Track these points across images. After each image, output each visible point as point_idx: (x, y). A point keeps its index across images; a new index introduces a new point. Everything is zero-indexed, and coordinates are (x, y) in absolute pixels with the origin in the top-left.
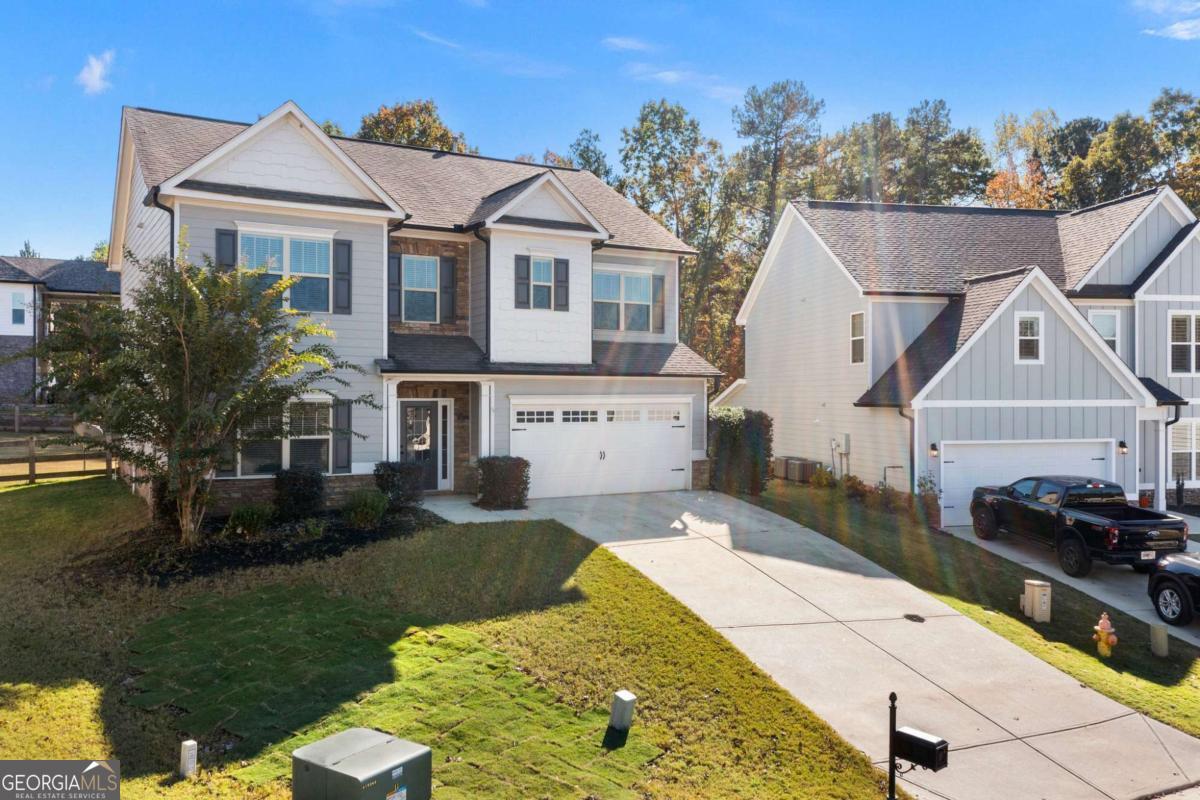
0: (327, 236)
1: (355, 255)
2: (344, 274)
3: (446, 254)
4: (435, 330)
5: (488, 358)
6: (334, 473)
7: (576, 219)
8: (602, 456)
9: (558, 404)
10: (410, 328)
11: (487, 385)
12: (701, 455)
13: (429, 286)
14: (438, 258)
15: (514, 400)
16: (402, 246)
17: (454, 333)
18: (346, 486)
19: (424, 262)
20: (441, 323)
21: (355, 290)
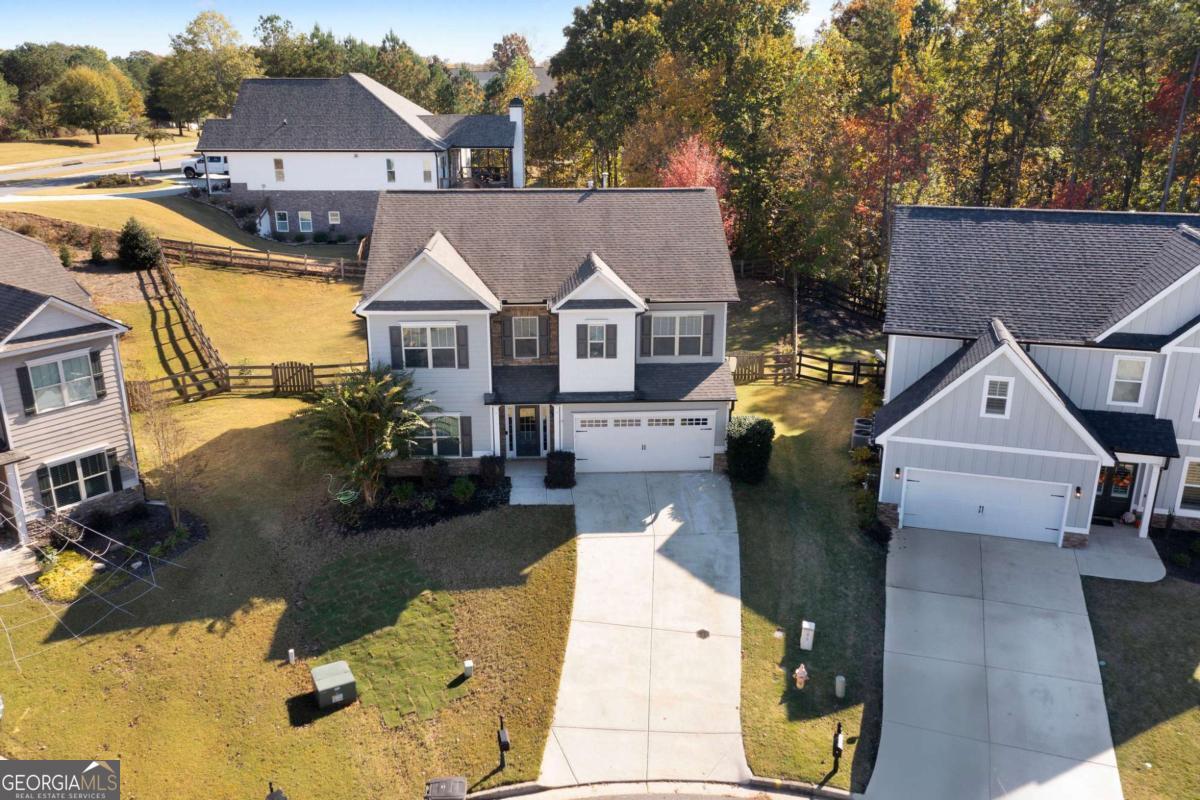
0: (452, 324)
2: (463, 344)
3: (542, 314)
4: (536, 362)
5: (559, 388)
8: (644, 447)
9: (611, 416)
10: (519, 362)
11: (558, 406)
12: (722, 450)
13: (532, 336)
14: (537, 319)
15: (576, 415)
16: (513, 312)
17: (549, 364)
18: (470, 464)
19: (528, 321)
20: (540, 358)
21: (470, 354)
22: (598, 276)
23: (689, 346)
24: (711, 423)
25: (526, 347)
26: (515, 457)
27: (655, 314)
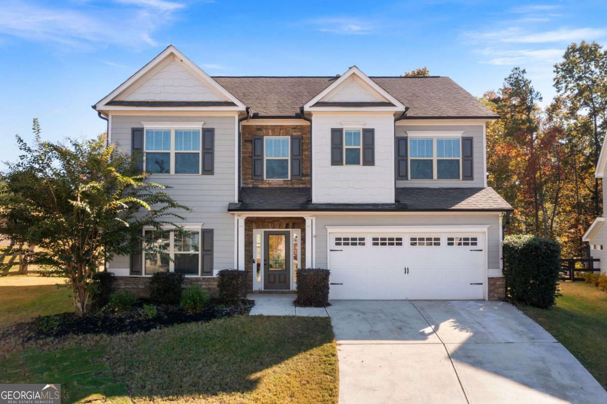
0: (198, 126)
1: (216, 137)
2: (209, 150)
3: (294, 134)
4: (287, 184)
5: (311, 201)
6: (202, 275)
7: (380, 99)
8: (407, 271)
9: (369, 232)
10: (269, 184)
11: (310, 218)
12: (498, 273)
13: (283, 156)
14: (289, 137)
15: (330, 230)
16: (264, 131)
17: (301, 186)
18: (209, 284)
19: (279, 141)
20: (291, 179)
21: (216, 160)
22: (354, 73)
23: (448, 169)
24: (482, 243)
25: (278, 167)
26: (263, 289)
27: (411, 135)
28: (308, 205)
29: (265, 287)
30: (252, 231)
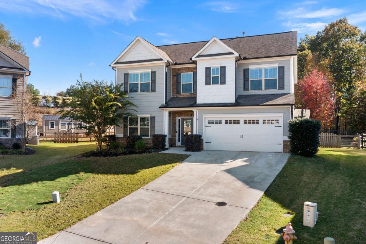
0: (149, 71)
1: (157, 75)
2: (153, 81)
3: (194, 71)
4: (191, 95)
5: (196, 103)
6: (150, 137)
8: (242, 137)
10: (184, 95)
12: (287, 138)
13: (190, 82)
14: (193, 73)
15: (204, 116)
16: (181, 70)
19: (188, 74)
20: (193, 93)
21: (157, 85)
22: (215, 40)
23: (270, 84)
26: (181, 145)
27: (251, 67)
28: (195, 105)
29: (182, 144)
30: (176, 118)
